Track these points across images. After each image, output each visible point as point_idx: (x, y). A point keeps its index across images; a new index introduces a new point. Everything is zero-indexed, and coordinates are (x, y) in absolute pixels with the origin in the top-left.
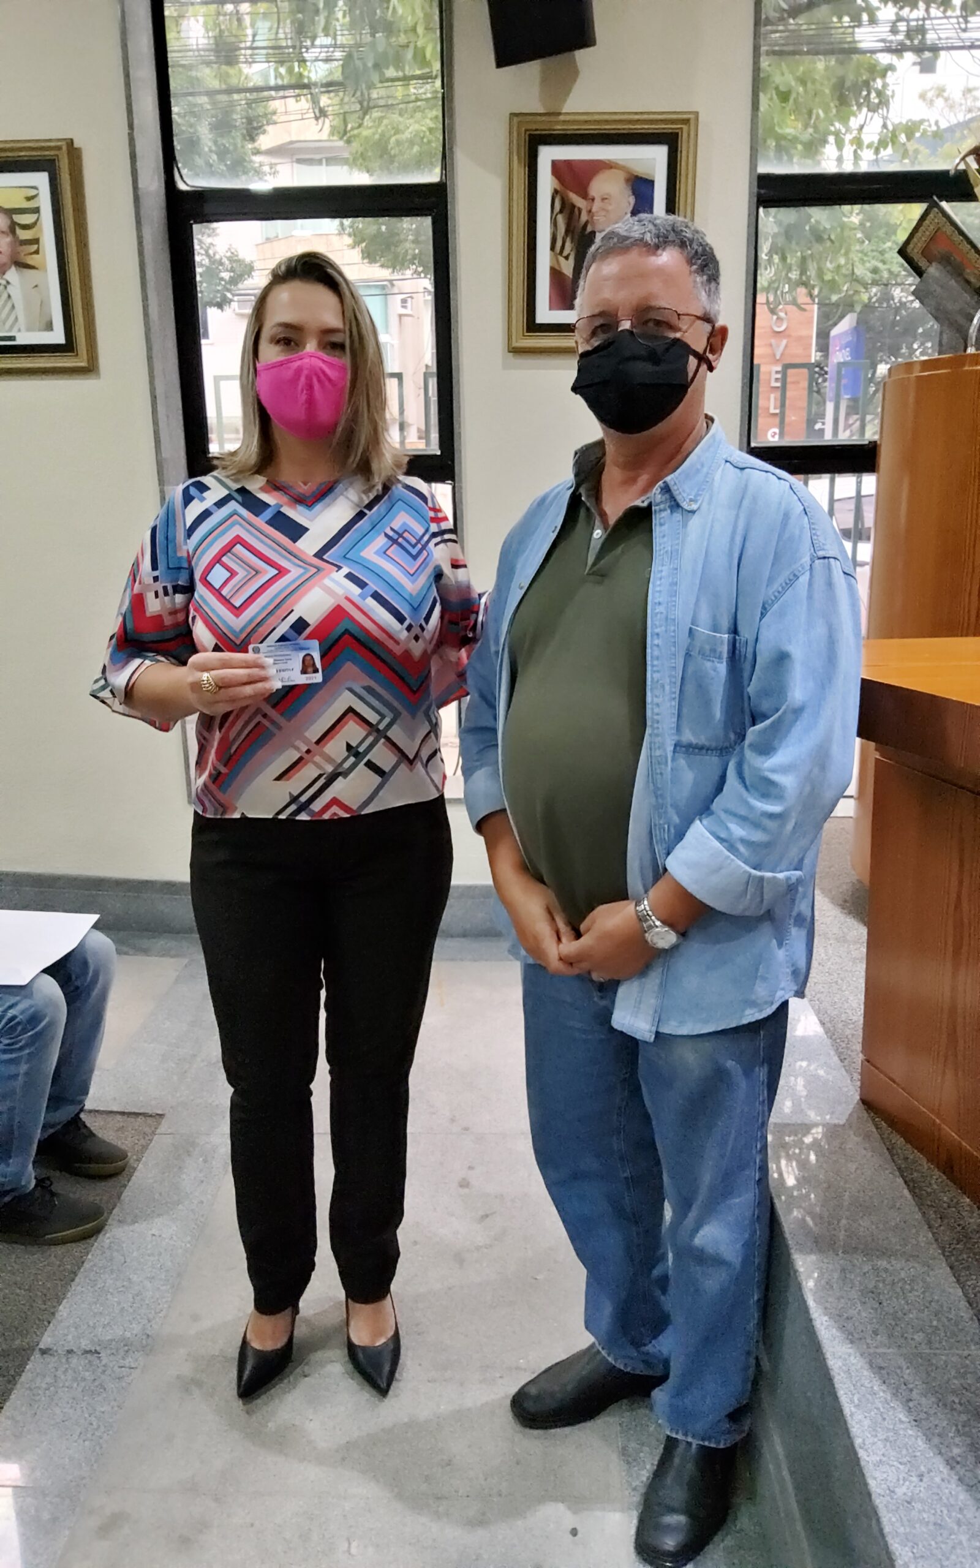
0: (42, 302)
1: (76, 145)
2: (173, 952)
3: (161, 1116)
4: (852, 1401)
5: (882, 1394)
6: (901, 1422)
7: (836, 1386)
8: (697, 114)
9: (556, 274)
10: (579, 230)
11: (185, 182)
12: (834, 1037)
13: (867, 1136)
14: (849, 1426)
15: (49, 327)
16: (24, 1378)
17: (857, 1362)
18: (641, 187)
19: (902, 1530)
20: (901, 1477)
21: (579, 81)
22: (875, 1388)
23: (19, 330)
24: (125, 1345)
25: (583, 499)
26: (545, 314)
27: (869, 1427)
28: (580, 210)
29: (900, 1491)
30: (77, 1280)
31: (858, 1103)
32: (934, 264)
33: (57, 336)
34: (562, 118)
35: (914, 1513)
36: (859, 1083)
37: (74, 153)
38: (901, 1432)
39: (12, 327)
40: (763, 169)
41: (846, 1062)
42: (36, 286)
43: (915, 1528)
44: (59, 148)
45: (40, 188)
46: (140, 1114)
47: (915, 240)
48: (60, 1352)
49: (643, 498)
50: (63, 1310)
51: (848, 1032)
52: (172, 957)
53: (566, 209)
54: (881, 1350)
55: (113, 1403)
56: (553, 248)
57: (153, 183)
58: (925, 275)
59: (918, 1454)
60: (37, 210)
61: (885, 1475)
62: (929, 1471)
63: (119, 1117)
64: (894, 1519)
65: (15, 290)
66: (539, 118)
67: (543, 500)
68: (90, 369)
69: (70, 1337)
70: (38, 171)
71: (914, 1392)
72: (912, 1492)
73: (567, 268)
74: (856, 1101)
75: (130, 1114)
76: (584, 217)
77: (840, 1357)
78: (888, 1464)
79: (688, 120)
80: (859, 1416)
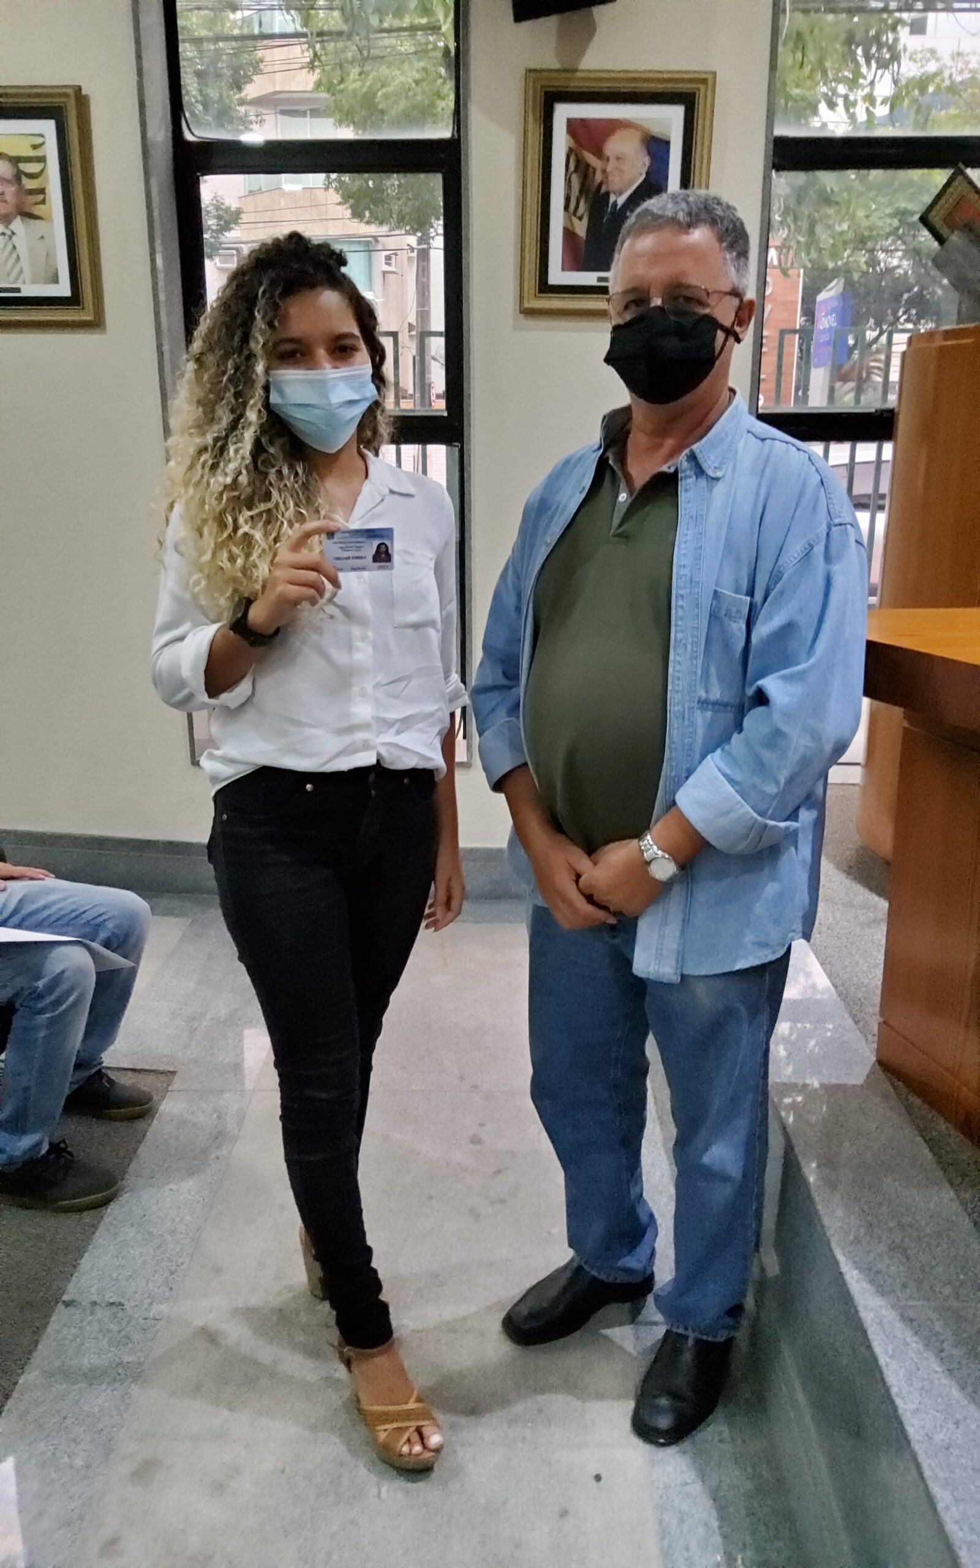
0: (47, 253)
1: (84, 92)
2: (175, 912)
3: (173, 1073)
4: (886, 1352)
5: (914, 1345)
6: (936, 1372)
7: (871, 1337)
8: (714, 74)
9: (569, 235)
10: (593, 189)
11: (192, 133)
12: (847, 1000)
13: (885, 1097)
14: (885, 1375)
15: (55, 280)
16: (50, 1328)
17: (889, 1315)
18: (657, 147)
19: (941, 1475)
20: (938, 1425)
21: (596, 38)
22: (909, 1339)
23: (24, 283)
24: (149, 1297)
25: (610, 462)
26: (557, 276)
27: (904, 1376)
28: (594, 170)
29: (939, 1437)
30: (97, 1233)
31: (874, 1065)
32: (956, 232)
33: (63, 289)
34: (578, 74)
35: (953, 1459)
36: (875, 1045)
37: (82, 101)
38: (936, 1382)
39: (17, 279)
40: (780, 131)
41: (861, 1023)
42: (42, 237)
43: (954, 1472)
44: (66, 95)
45: (47, 137)
46: (151, 1071)
47: (938, 207)
48: (84, 1304)
49: (668, 465)
50: (85, 1263)
51: (860, 995)
52: (177, 916)
53: (580, 168)
54: (910, 1303)
55: (139, 1354)
56: (566, 207)
57: (160, 134)
58: (946, 244)
59: (954, 1402)
60: (42, 159)
61: (923, 1423)
62: (965, 1418)
63: (130, 1073)
64: (933, 1464)
65: (20, 241)
66: (554, 75)
67: (567, 462)
68: (96, 324)
69: (93, 1290)
70: (46, 118)
71: (945, 1345)
72: (950, 1439)
73: (581, 228)
74: (872, 1062)
75: (140, 1071)
76: (598, 177)
77: (872, 1310)
78: (925, 1412)
79: (706, 80)
80: (894, 1366)
